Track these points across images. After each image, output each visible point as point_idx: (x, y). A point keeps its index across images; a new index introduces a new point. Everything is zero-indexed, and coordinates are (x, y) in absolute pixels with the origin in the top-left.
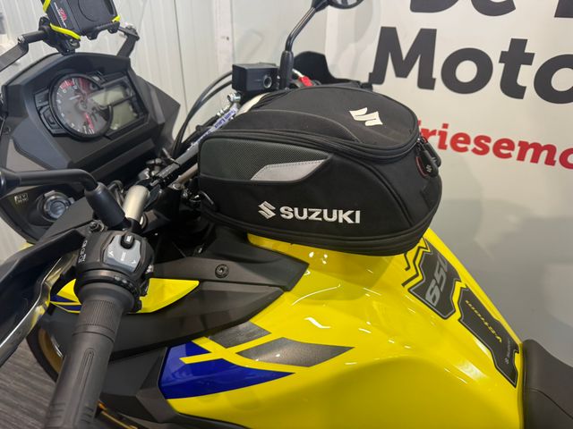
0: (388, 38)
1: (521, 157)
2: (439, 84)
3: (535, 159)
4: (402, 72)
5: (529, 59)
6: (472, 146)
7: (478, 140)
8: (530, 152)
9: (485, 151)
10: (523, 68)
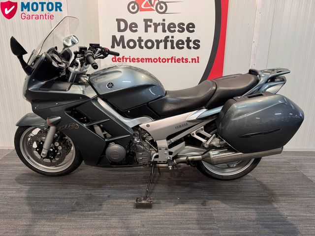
0: (114, 38)
1: (146, 62)
2: (127, 47)
3: (149, 62)
4: (118, 45)
5: (142, 41)
6: (136, 61)
7: (137, 59)
8: (148, 60)
9: (139, 62)
10: (142, 43)
